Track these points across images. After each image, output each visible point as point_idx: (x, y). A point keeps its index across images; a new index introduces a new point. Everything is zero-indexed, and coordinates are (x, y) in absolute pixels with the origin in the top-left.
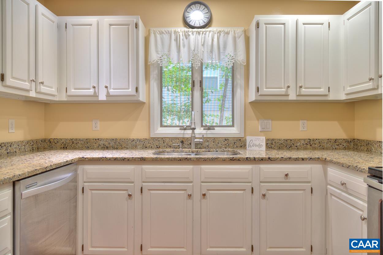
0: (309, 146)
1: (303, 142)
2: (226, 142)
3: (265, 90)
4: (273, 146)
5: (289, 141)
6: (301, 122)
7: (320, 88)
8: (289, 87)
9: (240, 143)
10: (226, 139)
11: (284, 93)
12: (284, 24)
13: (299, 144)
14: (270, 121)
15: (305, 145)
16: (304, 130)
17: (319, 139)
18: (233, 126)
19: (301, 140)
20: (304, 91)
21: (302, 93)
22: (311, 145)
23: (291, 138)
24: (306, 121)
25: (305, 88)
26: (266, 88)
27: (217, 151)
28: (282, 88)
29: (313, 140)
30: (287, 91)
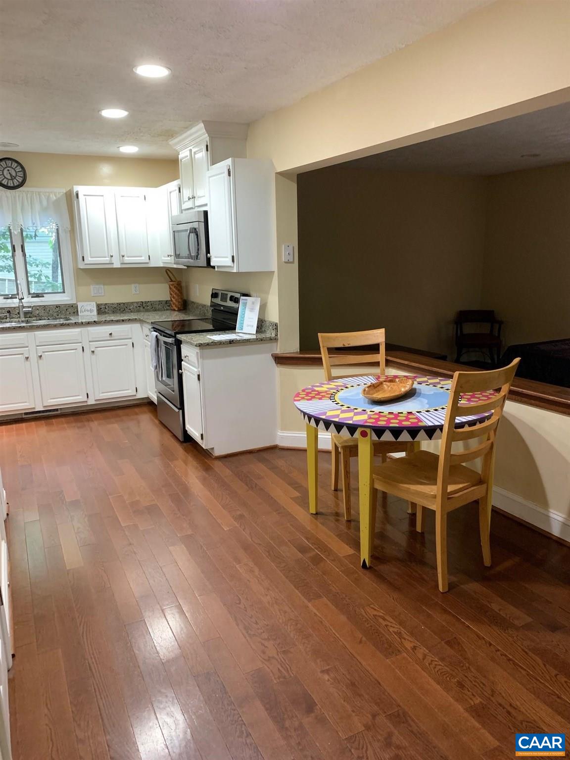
0: (141, 308)
1: (135, 305)
2: (58, 309)
3: (90, 259)
4: (106, 310)
5: (123, 305)
6: (133, 286)
7: (141, 257)
8: (112, 256)
9: (73, 309)
10: (57, 306)
11: (108, 262)
12: (103, 196)
13: (132, 307)
14: (102, 286)
15: (138, 308)
16: (136, 293)
17: (151, 302)
18: (64, 292)
19: (134, 302)
20: (127, 259)
21: (125, 262)
22: (143, 308)
23: (123, 302)
24: (137, 285)
25: (128, 257)
26: (91, 257)
27: (49, 319)
28: (105, 257)
29: (146, 302)
30: (111, 260)
